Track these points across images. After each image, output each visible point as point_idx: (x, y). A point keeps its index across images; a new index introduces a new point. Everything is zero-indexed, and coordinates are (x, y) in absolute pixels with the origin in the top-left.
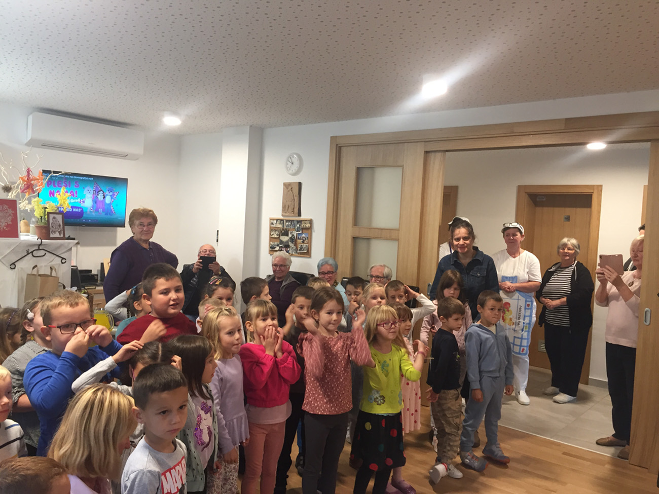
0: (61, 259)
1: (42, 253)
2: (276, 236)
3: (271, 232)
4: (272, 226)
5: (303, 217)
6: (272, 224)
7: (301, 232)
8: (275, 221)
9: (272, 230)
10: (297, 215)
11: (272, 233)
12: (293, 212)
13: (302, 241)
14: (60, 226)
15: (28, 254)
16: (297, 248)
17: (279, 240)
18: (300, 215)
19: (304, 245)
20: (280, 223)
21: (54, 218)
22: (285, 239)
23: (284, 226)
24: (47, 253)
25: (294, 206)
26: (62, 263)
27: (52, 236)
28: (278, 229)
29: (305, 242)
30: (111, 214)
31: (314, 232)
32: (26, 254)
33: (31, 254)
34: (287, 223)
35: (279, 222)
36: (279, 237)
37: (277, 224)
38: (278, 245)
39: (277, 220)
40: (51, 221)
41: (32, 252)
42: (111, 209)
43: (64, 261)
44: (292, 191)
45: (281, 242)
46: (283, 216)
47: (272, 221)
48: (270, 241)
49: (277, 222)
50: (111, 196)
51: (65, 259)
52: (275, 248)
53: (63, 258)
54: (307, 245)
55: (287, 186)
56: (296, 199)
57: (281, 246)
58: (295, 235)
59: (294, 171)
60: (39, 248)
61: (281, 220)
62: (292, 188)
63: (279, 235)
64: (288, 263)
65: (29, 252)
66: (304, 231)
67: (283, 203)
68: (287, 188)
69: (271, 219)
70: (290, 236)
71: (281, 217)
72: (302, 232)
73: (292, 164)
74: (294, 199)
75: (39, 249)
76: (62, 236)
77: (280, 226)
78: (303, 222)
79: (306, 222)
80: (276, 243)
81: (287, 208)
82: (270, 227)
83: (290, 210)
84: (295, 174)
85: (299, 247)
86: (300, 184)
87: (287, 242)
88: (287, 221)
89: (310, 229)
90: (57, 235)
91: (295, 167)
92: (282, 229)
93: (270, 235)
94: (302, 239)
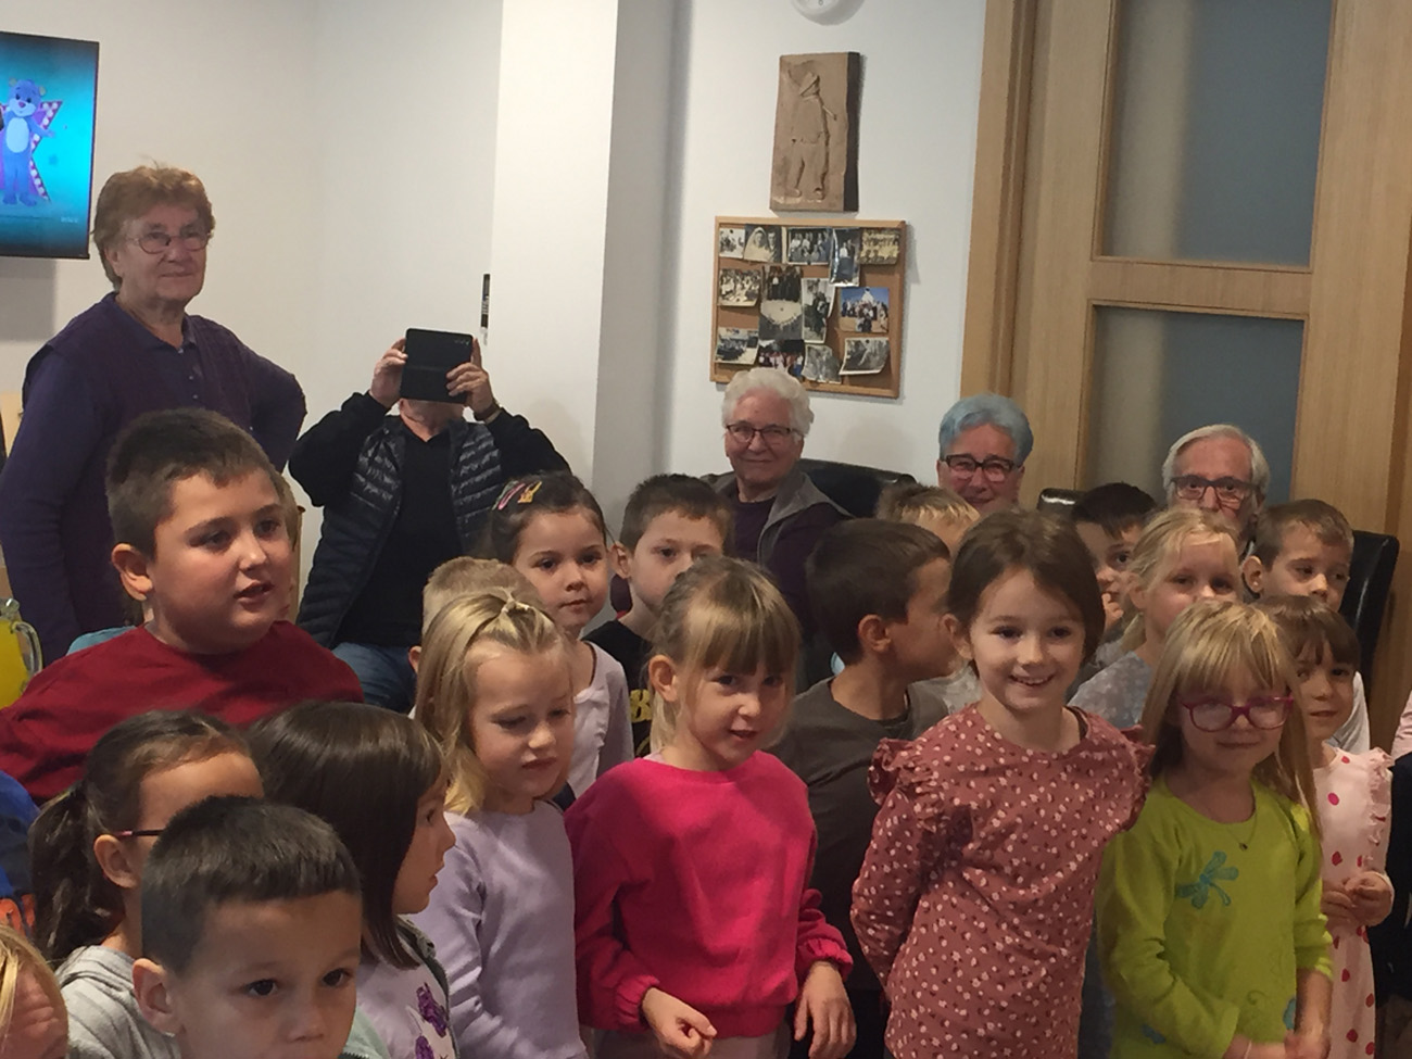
2: (743, 302)
3: (720, 281)
4: (727, 254)
5: (868, 213)
6: (726, 244)
7: (854, 283)
8: (741, 233)
9: (727, 271)
10: (837, 202)
11: (725, 288)
12: (823, 189)
13: (858, 321)
17: (758, 318)
18: (851, 203)
19: (871, 344)
20: (764, 243)
22: (783, 312)
23: (778, 256)
25: (827, 161)
28: (752, 268)
29: (875, 327)
30: (31, 197)
31: (917, 281)
34: (795, 243)
35: (756, 236)
36: (758, 305)
37: (750, 246)
38: (752, 343)
39: (750, 228)
42: (31, 180)
44: (817, 93)
45: (768, 328)
46: (775, 207)
47: (726, 231)
48: (717, 323)
49: (747, 235)
50: (27, 118)
52: (740, 352)
54: (884, 340)
55: (796, 70)
56: (838, 129)
57: (764, 344)
58: (830, 296)
59: (829, 3)
61: (768, 228)
62: (817, 82)
63: (758, 298)
64: (796, 419)
66: (868, 277)
67: (776, 149)
68: (797, 82)
69: (721, 225)
70: (807, 298)
71: (767, 215)
74: (827, 133)
77: (762, 255)
78: (866, 235)
79: (879, 236)
80: (743, 334)
81: (794, 170)
82: (719, 260)
83: (810, 180)
84: (830, 17)
85: (847, 348)
86: (855, 62)
87: (794, 326)
88: (794, 232)
89: (895, 270)
92: (773, 269)
93: (719, 293)
94: (861, 314)
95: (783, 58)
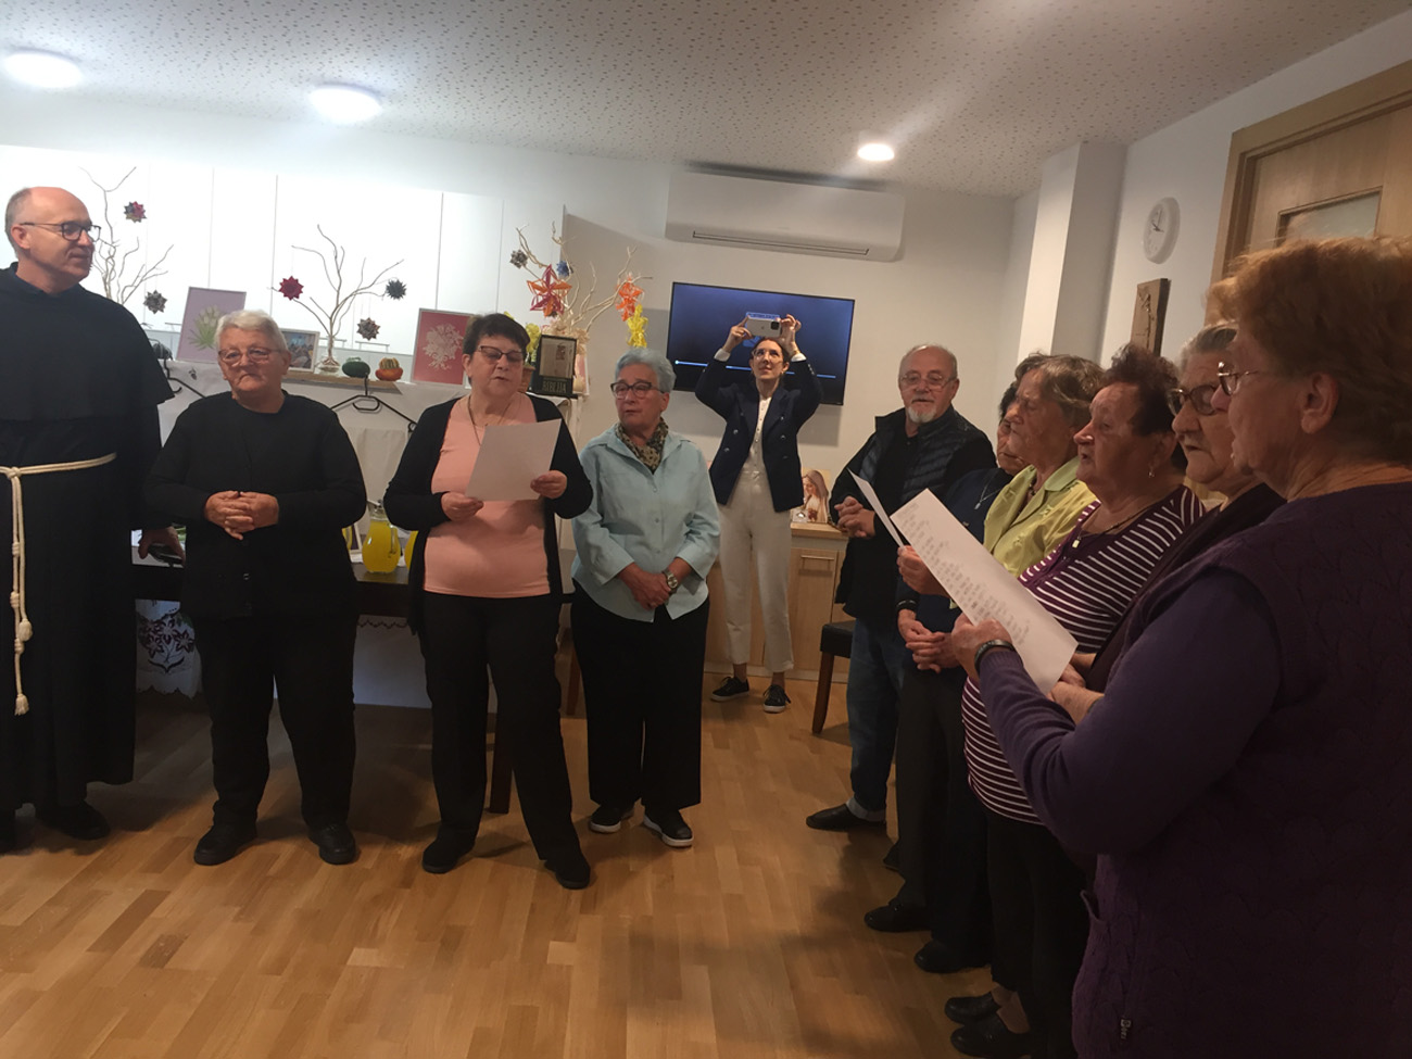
44: (1149, 305)
55: (1143, 290)
56: (1154, 326)
59: (1159, 248)
62: (1149, 298)
68: (1142, 299)
73: (1157, 229)
74: (1149, 329)
84: (1159, 259)
86: (1165, 285)
91: (1159, 239)
95: (1138, 286)
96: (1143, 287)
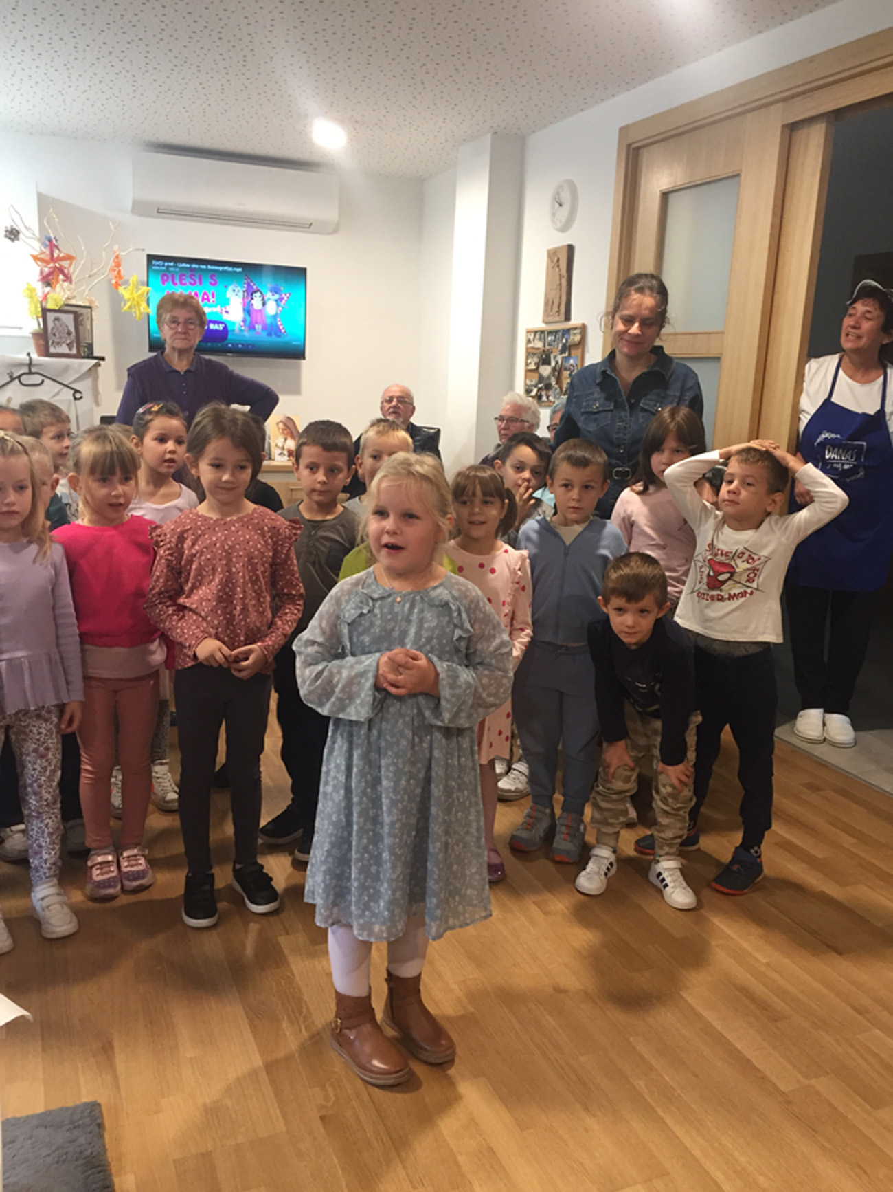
0: (72, 392)
1: (36, 379)
2: (534, 367)
3: (527, 358)
4: (530, 345)
6: (529, 341)
7: (567, 355)
8: (533, 335)
9: (529, 354)
10: (563, 317)
11: (529, 361)
12: (558, 312)
13: (568, 372)
14: (69, 333)
15: (12, 379)
16: (561, 389)
17: (538, 374)
18: (568, 318)
20: (540, 339)
21: (57, 319)
22: (546, 371)
23: (544, 346)
24: (47, 381)
25: (560, 298)
26: (76, 399)
27: (52, 350)
28: (538, 351)
30: (279, 334)
31: (588, 352)
32: (9, 379)
33: (17, 381)
34: (550, 338)
35: (538, 337)
36: (537, 368)
37: (536, 341)
38: (536, 386)
39: (536, 332)
40: (50, 325)
41: (19, 377)
42: (278, 327)
43: (78, 395)
44: (558, 266)
45: (541, 379)
46: (546, 323)
47: (529, 335)
48: (526, 378)
49: (535, 336)
50: (276, 301)
51: (80, 392)
53: (76, 391)
55: (552, 255)
56: (564, 282)
57: (540, 386)
58: (560, 362)
59: (563, 220)
60: (30, 370)
61: (542, 332)
62: (558, 260)
63: (538, 365)
65: (15, 376)
66: (572, 351)
67: (546, 295)
68: (552, 262)
69: (528, 332)
70: (553, 364)
71: (542, 326)
72: (570, 354)
73: (561, 205)
74: (560, 284)
75: (30, 373)
76: (74, 351)
77: (539, 345)
78: (572, 332)
79: (575, 331)
80: (534, 383)
81: (550, 304)
82: (527, 349)
83: (555, 309)
84: (564, 228)
86: (571, 249)
87: (549, 378)
88: (550, 333)
89: (581, 347)
90: (64, 349)
91: (564, 213)
92: (544, 351)
93: (527, 365)
94: (570, 369)
95: (549, 251)
96: (551, 252)
